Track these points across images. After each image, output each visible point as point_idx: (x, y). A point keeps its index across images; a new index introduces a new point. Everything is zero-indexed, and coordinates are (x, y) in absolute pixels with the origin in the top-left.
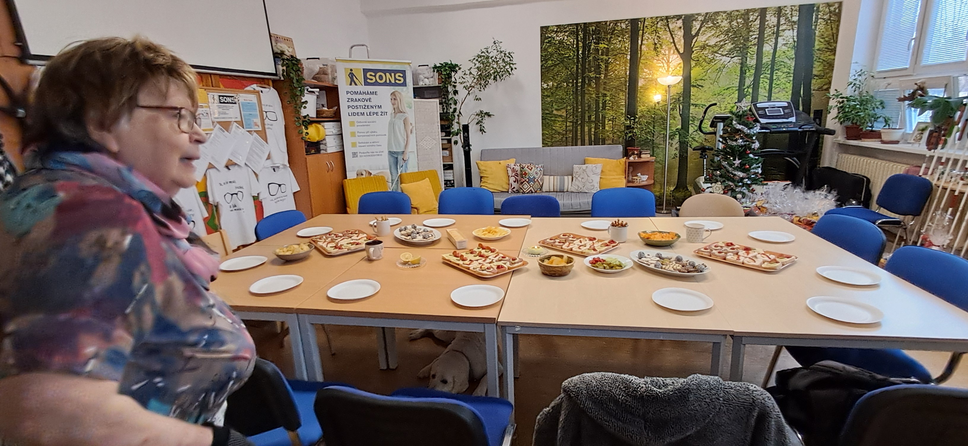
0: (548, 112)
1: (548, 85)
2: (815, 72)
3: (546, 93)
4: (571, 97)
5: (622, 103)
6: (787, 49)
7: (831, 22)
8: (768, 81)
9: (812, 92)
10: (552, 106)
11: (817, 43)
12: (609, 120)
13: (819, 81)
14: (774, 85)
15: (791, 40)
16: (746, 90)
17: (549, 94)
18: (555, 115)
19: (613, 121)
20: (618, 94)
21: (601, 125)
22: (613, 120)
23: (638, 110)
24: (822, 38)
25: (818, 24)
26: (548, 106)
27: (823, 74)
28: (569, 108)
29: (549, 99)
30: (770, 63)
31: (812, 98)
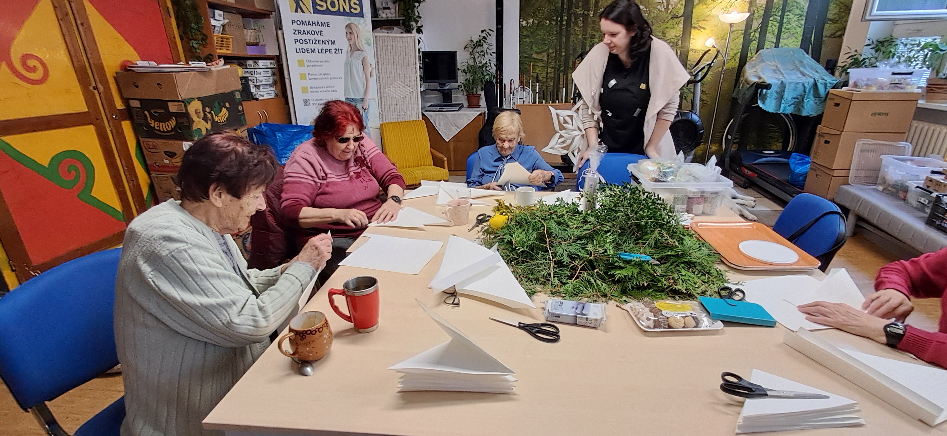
0: (527, 55)
1: (527, 23)
2: (830, 16)
3: (525, 33)
4: (554, 38)
9: (824, 39)
10: (532, 48)
13: (833, 26)
14: (783, 30)
16: (752, 34)
17: (529, 33)
18: (535, 59)
26: (527, 47)
27: (837, 18)
28: (551, 51)
29: (528, 40)
31: (823, 46)
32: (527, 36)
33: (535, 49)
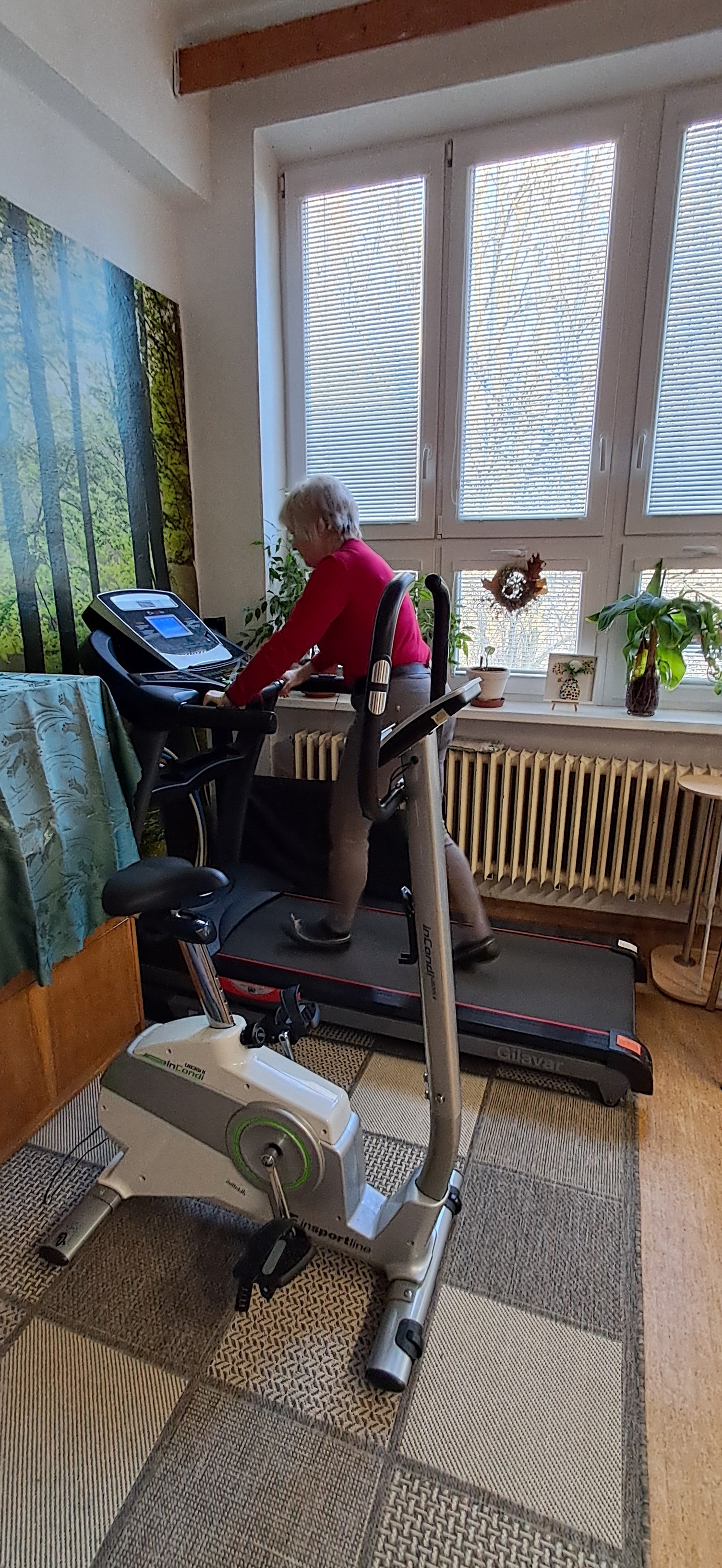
2: (165, 508)
6: (99, 410)
7: (169, 360)
8: (81, 517)
9: (170, 566)
11: (154, 413)
13: (174, 532)
14: (96, 535)
15: (105, 380)
16: (30, 541)
24: (162, 403)
25: (149, 352)
27: (178, 516)
30: (71, 446)
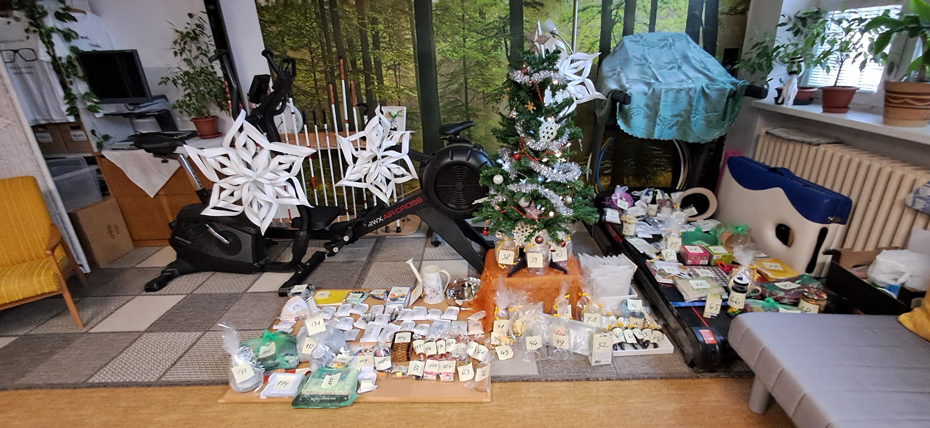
3: (267, 17)
4: (315, 24)
5: (408, 37)
9: (720, 16)
10: (283, 41)
12: (389, 68)
14: (658, 4)
16: (614, 13)
17: (274, 19)
19: (395, 70)
20: (399, 19)
21: (375, 77)
22: (395, 67)
23: (437, 49)
26: (276, 41)
31: (719, 28)
32: (273, 23)
33: (289, 43)
